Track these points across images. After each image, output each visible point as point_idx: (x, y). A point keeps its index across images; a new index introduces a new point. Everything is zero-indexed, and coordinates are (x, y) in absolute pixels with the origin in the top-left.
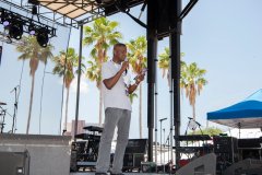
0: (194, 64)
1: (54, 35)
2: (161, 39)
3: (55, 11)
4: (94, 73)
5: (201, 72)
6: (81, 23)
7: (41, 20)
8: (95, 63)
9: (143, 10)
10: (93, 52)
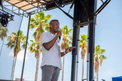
0: (99, 46)
1: (12, 19)
2: (82, 27)
3: (13, 5)
4: (33, 48)
5: (103, 51)
6: (30, 14)
7: (4, 9)
8: (35, 42)
9: (71, 7)
10: (35, 34)
